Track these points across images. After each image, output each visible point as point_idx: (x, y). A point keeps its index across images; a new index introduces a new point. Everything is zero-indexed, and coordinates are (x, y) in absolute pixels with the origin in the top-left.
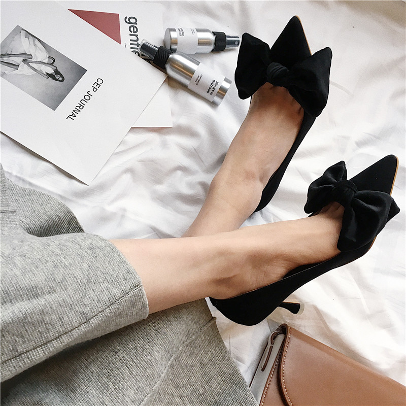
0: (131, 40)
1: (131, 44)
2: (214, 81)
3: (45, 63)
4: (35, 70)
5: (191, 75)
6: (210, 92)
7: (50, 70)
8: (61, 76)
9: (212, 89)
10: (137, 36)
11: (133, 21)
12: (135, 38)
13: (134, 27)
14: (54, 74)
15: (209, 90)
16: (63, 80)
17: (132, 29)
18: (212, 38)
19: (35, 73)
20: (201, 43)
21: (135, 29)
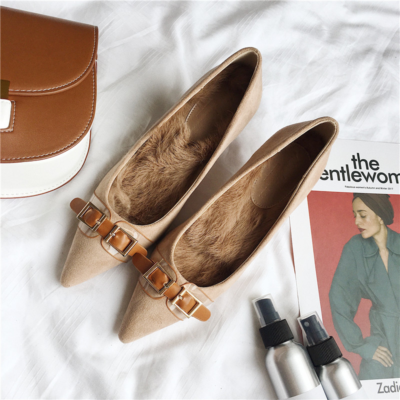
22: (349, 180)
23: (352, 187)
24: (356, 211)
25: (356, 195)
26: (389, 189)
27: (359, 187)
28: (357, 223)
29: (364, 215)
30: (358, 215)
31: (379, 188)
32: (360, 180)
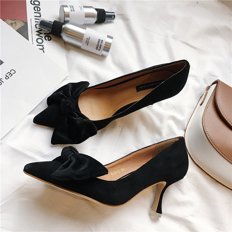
0: (35, 16)
1: (35, 19)
2: (99, 40)
5: (82, 38)
6: (98, 49)
9: (99, 46)
10: (40, 13)
11: (37, 3)
12: (38, 15)
13: (38, 7)
15: (97, 47)
17: (36, 9)
18: (96, 12)
20: (88, 16)
21: (38, 8)
22: (35, 22)
23: (31, 22)
24: (16, 21)
25: (26, 23)
26: (33, 43)
27: (31, 26)
28: (7, 20)
29: (13, 25)
30: (13, 22)
31: (32, 37)
32: (37, 28)
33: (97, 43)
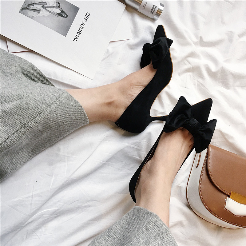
2: (154, 5)
3: (55, 7)
4: (50, 12)
7: (59, 11)
8: (66, 14)
9: (153, 11)
14: (61, 13)
16: (67, 17)
19: (51, 14)
33: (152, 8)
